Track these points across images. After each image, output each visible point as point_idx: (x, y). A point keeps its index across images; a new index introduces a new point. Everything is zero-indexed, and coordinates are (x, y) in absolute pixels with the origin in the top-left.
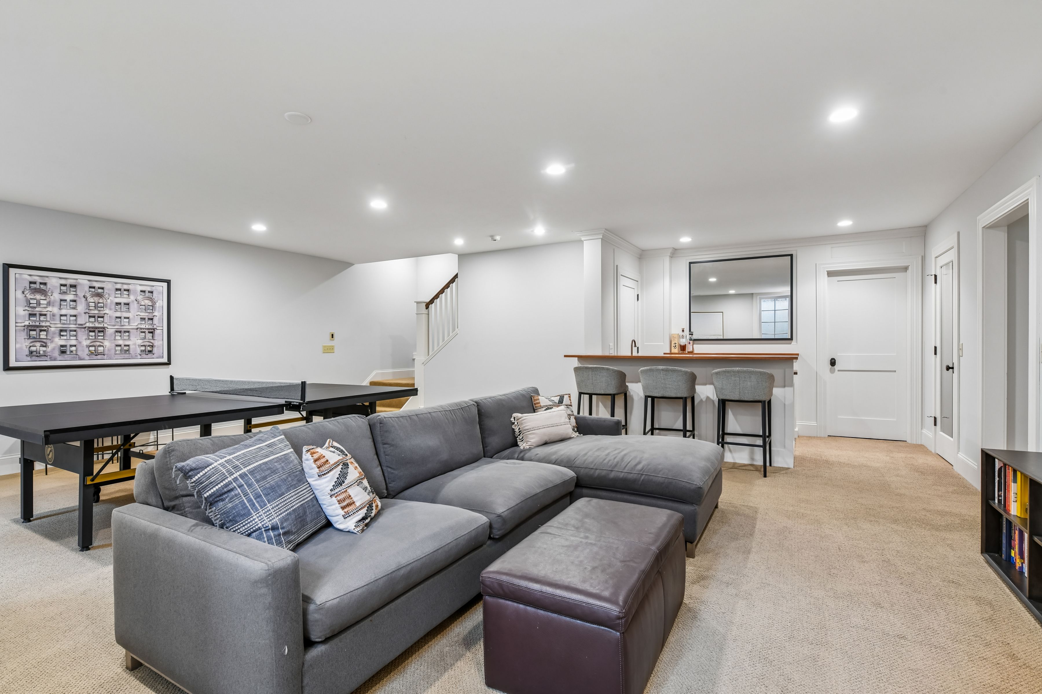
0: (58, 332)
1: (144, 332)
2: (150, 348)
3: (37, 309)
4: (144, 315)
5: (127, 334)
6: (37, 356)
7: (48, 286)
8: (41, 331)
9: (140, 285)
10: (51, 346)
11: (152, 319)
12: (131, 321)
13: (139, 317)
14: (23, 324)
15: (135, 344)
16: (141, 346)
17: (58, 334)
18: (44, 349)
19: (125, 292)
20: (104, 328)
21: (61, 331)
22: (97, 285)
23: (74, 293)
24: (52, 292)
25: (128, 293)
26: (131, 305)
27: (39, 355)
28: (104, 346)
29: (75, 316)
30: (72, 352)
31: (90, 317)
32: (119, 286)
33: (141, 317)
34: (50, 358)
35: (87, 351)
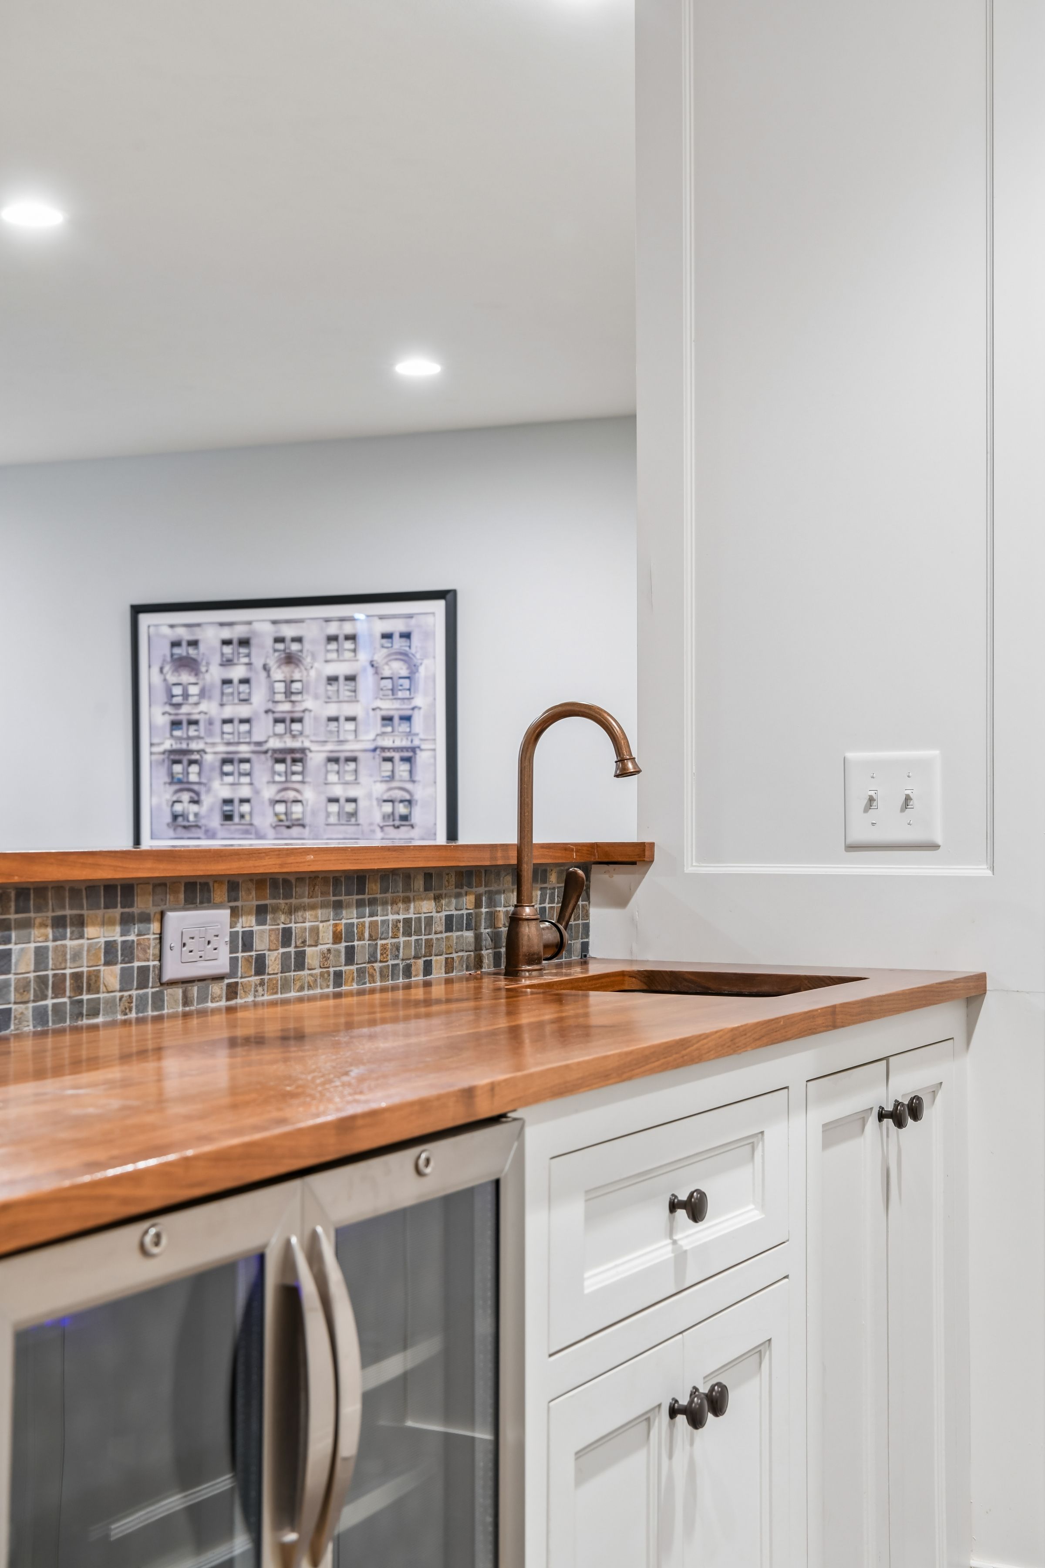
0: (218, 764)
1: (390, 759)
2: (405, 807)
3: (184, 709)
4: (389, 706)
5: (352, 766)
6: (185, 827)
7: (202, 647)
8: (191, 762)
9: (382, 617)
10: (207, 800)
11: (407, 719)
12: (361, 728)
13: (379, 714)
14: (161, 749)
15: (369, 796)
16: (385, 801)
17: (218, 771)
18: (194, 808)
19: (349, 645)
20: (303, 750)
21: (225, 761)
22: (288, 631)
23: (246, 660)
24: (208, 664)
25: (352, 646)
26: (360, 679)
27: (186, 823)
28: (304, 803)
29: (247, 721)
30: (242, 816)
31: (277, 721)
32: (333, 629)
33: (385, 713)
34: (207, 831)
35: (271, 819)
